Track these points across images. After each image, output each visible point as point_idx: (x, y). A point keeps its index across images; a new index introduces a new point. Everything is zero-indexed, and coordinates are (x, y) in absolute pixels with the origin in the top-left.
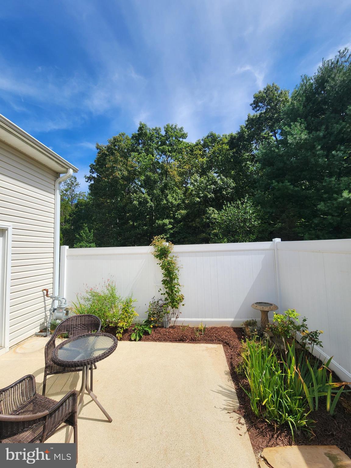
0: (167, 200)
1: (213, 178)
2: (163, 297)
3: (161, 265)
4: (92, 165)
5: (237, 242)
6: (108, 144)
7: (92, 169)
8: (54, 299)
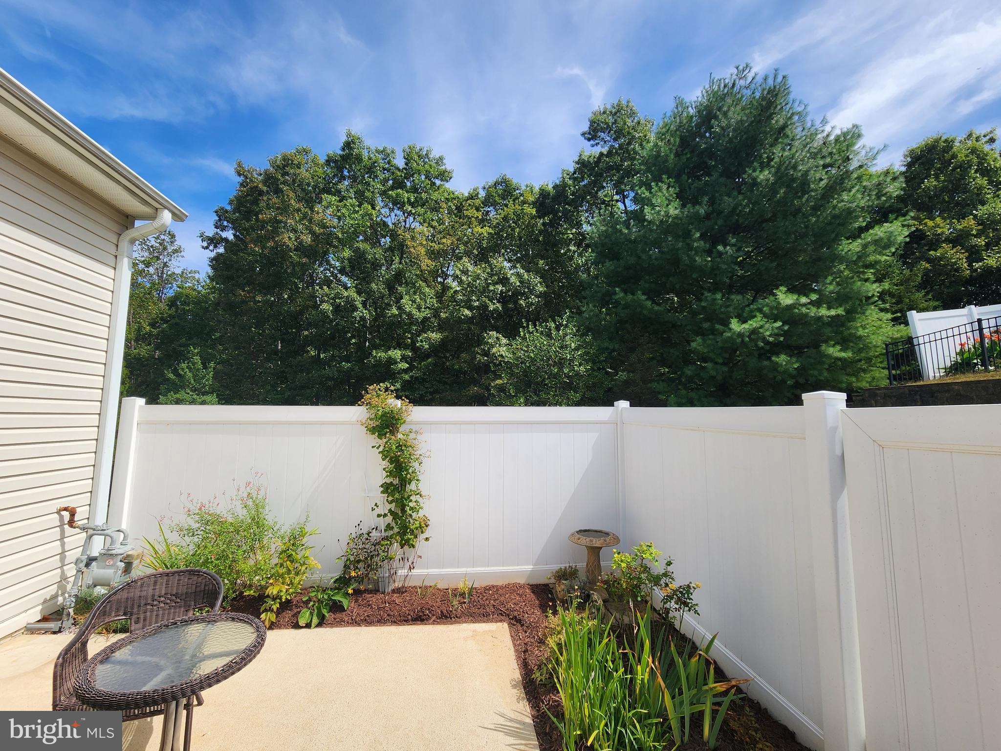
0: (399, 308)
1: (500, 271)
2: (382, 523)
3: (381, 449)
4: (222, 209)
5: (545, 405)
6: (269, 167)
7: (220, 220)
8: (90, 533)
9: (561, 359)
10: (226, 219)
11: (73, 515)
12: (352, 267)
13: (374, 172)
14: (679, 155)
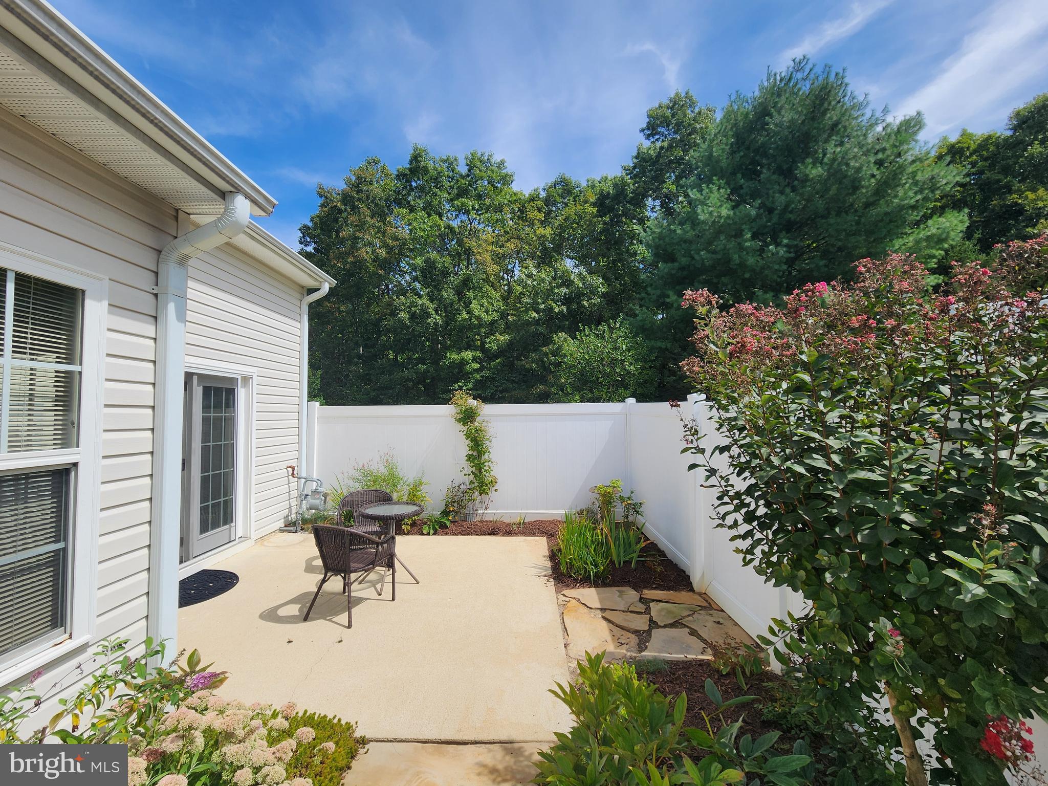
0: (469, 312)
1: (563, 273)
2: (467, 480)
3: (465, 433)
4: (305, 226)
5: (599, 402)
6: (345, 186)
7: (304, 237)
8: (304, 480)
9: (613, 359)
10: (309, 235)
11: (293, 470)
12: (424, 276)
13: (440, 182)
14: (735, 152)
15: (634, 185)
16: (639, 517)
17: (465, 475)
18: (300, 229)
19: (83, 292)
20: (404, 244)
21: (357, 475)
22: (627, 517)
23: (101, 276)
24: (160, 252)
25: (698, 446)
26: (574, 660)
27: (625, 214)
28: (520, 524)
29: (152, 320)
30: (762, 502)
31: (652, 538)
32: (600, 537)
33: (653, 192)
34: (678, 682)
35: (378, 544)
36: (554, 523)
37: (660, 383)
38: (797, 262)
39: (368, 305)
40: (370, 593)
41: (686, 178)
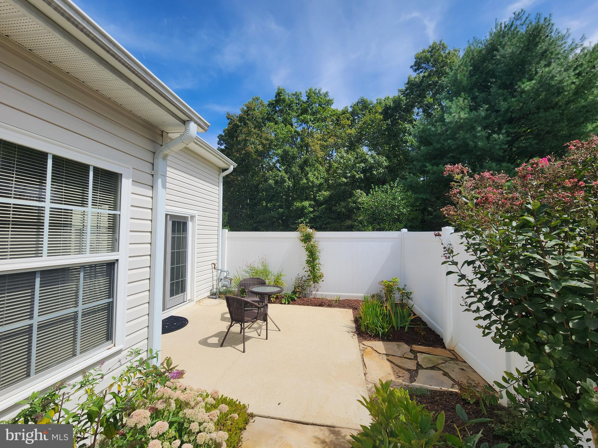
0: (307, 179)
1: (362, 155)
2: (307, 274)
3: (305, 247)
4: (221, 135)
6: (241, 113)
7: (220, 141)
8: (220, 271)
9: (392, 205)
10: (222, 140)
11: (215, 266)
12: (282, 160)
13: (292, 107)
14: (473, 76)
15: (406, 100)
16: (410, 301)
17: (305, 271)
18: (218, 137)
19: (121, 175)
20: (272, 142)
21: (247, 269)
22: (402, 300)
23: (128, 166)
24: (155, 153)
25: (453, 260)
26: (370, 383)
27: (401, 118)
28: (336, 301)
29: (151, 187)
30: (497, 296)
31: (418, 314)
32: (385, 311)
33: (418, 104)
34: (436, 404)
35: (259, 308)
36: (357, 301)
37: (422, 220)
38: (516, 143)
39: (252, 176)
40: (254, 334)
41: (440, 94)
